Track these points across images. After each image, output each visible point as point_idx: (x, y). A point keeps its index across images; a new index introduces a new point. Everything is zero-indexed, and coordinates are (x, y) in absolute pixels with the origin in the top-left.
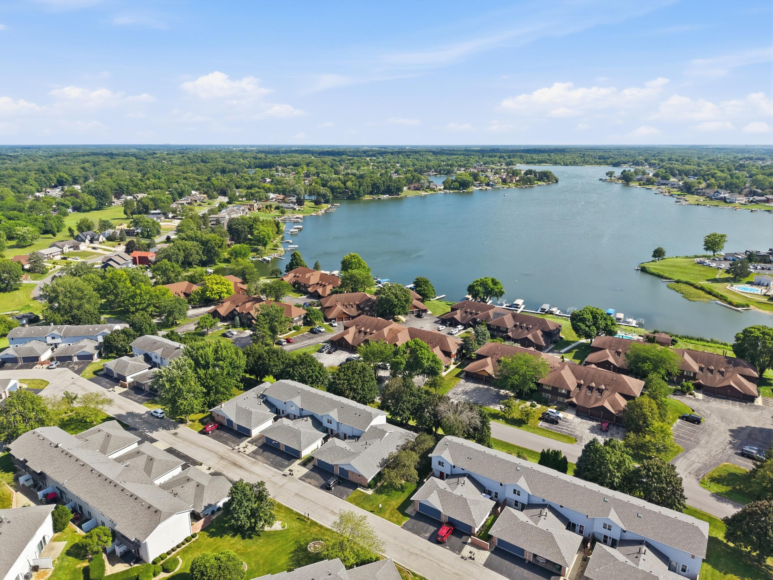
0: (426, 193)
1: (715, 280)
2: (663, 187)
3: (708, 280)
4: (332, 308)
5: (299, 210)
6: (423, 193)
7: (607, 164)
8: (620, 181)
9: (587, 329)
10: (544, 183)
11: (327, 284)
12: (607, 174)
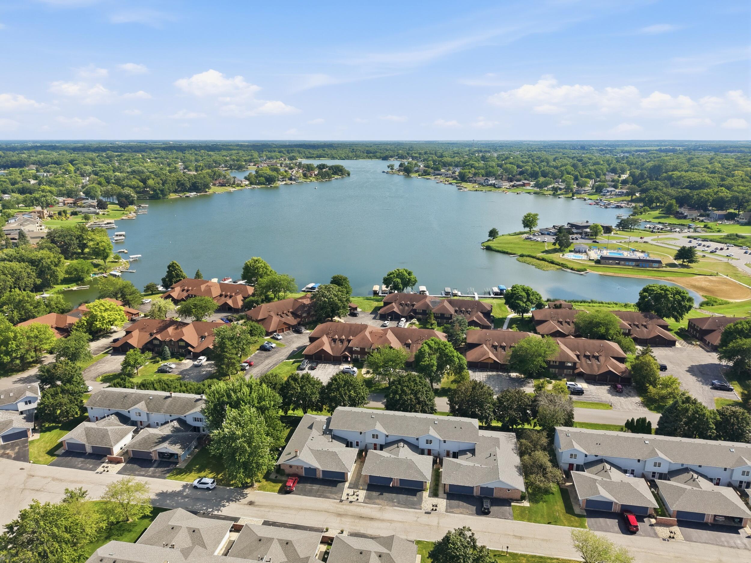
0: (234, 189)
1: (547, 252)
2: (439, 177)
3: (543, 252)
4: (266, 320)
5: (104, 214)
6: (232, 189)
7: (377, 158)
8: (401, 173)
9: (524, 305)
10: (339, 177)
11: (233, 294)
12: (389, 167)
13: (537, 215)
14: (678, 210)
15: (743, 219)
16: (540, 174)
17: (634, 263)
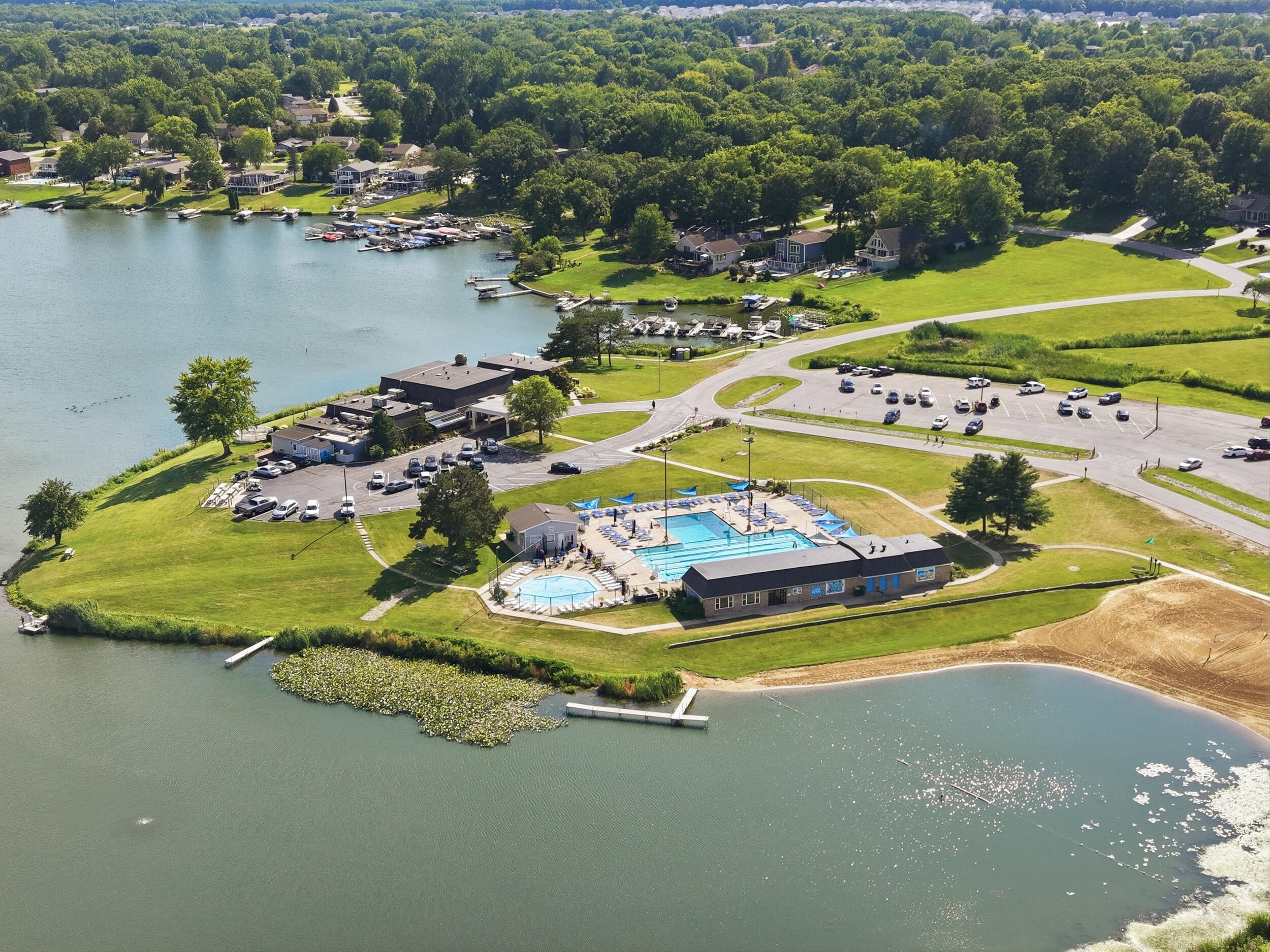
13: (241, 366)
14: (675, 238)
15: (883, 254)
16: (51, 118)
17: (843, 585)
